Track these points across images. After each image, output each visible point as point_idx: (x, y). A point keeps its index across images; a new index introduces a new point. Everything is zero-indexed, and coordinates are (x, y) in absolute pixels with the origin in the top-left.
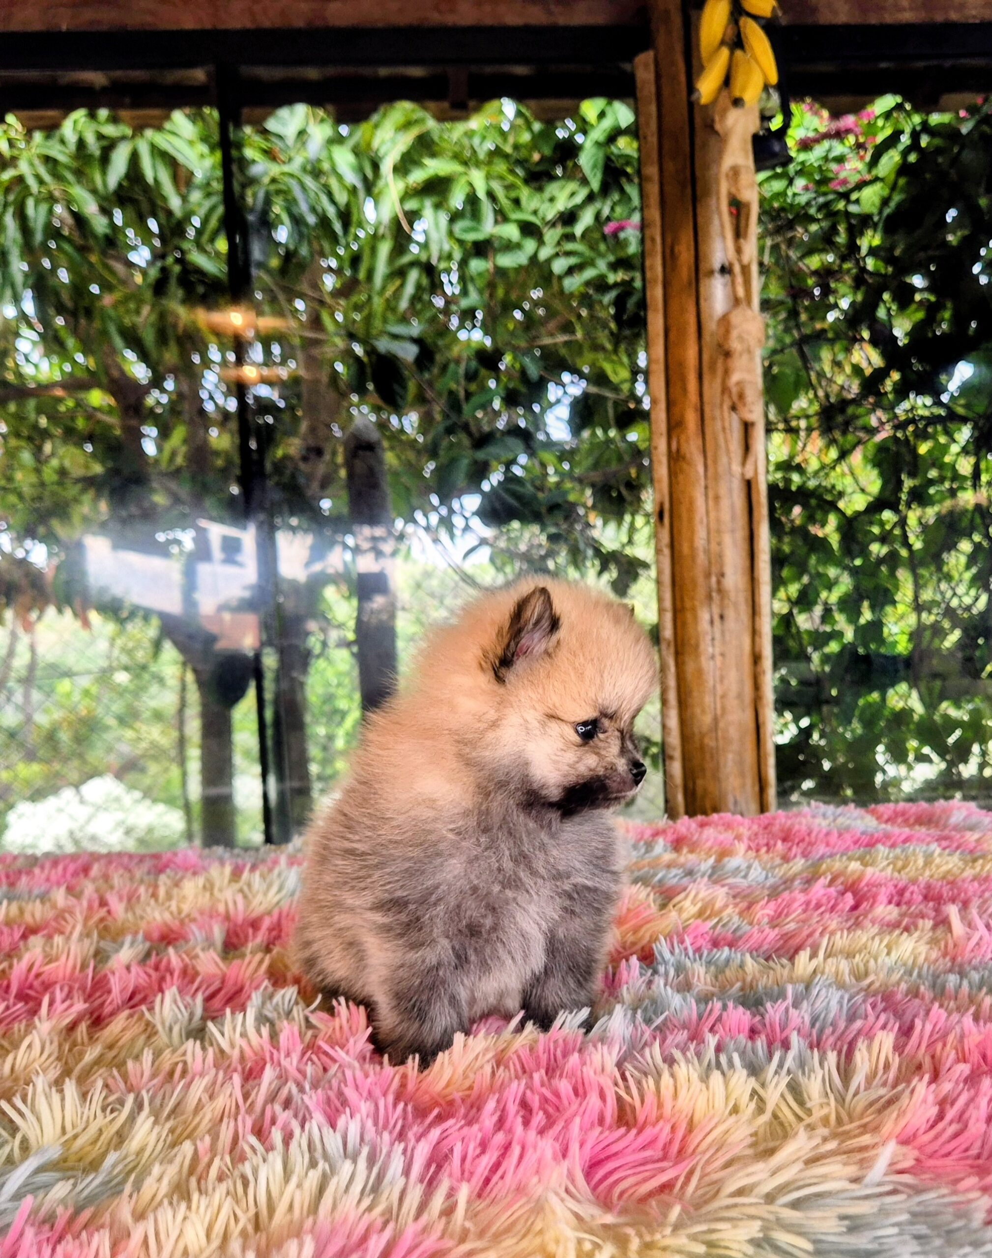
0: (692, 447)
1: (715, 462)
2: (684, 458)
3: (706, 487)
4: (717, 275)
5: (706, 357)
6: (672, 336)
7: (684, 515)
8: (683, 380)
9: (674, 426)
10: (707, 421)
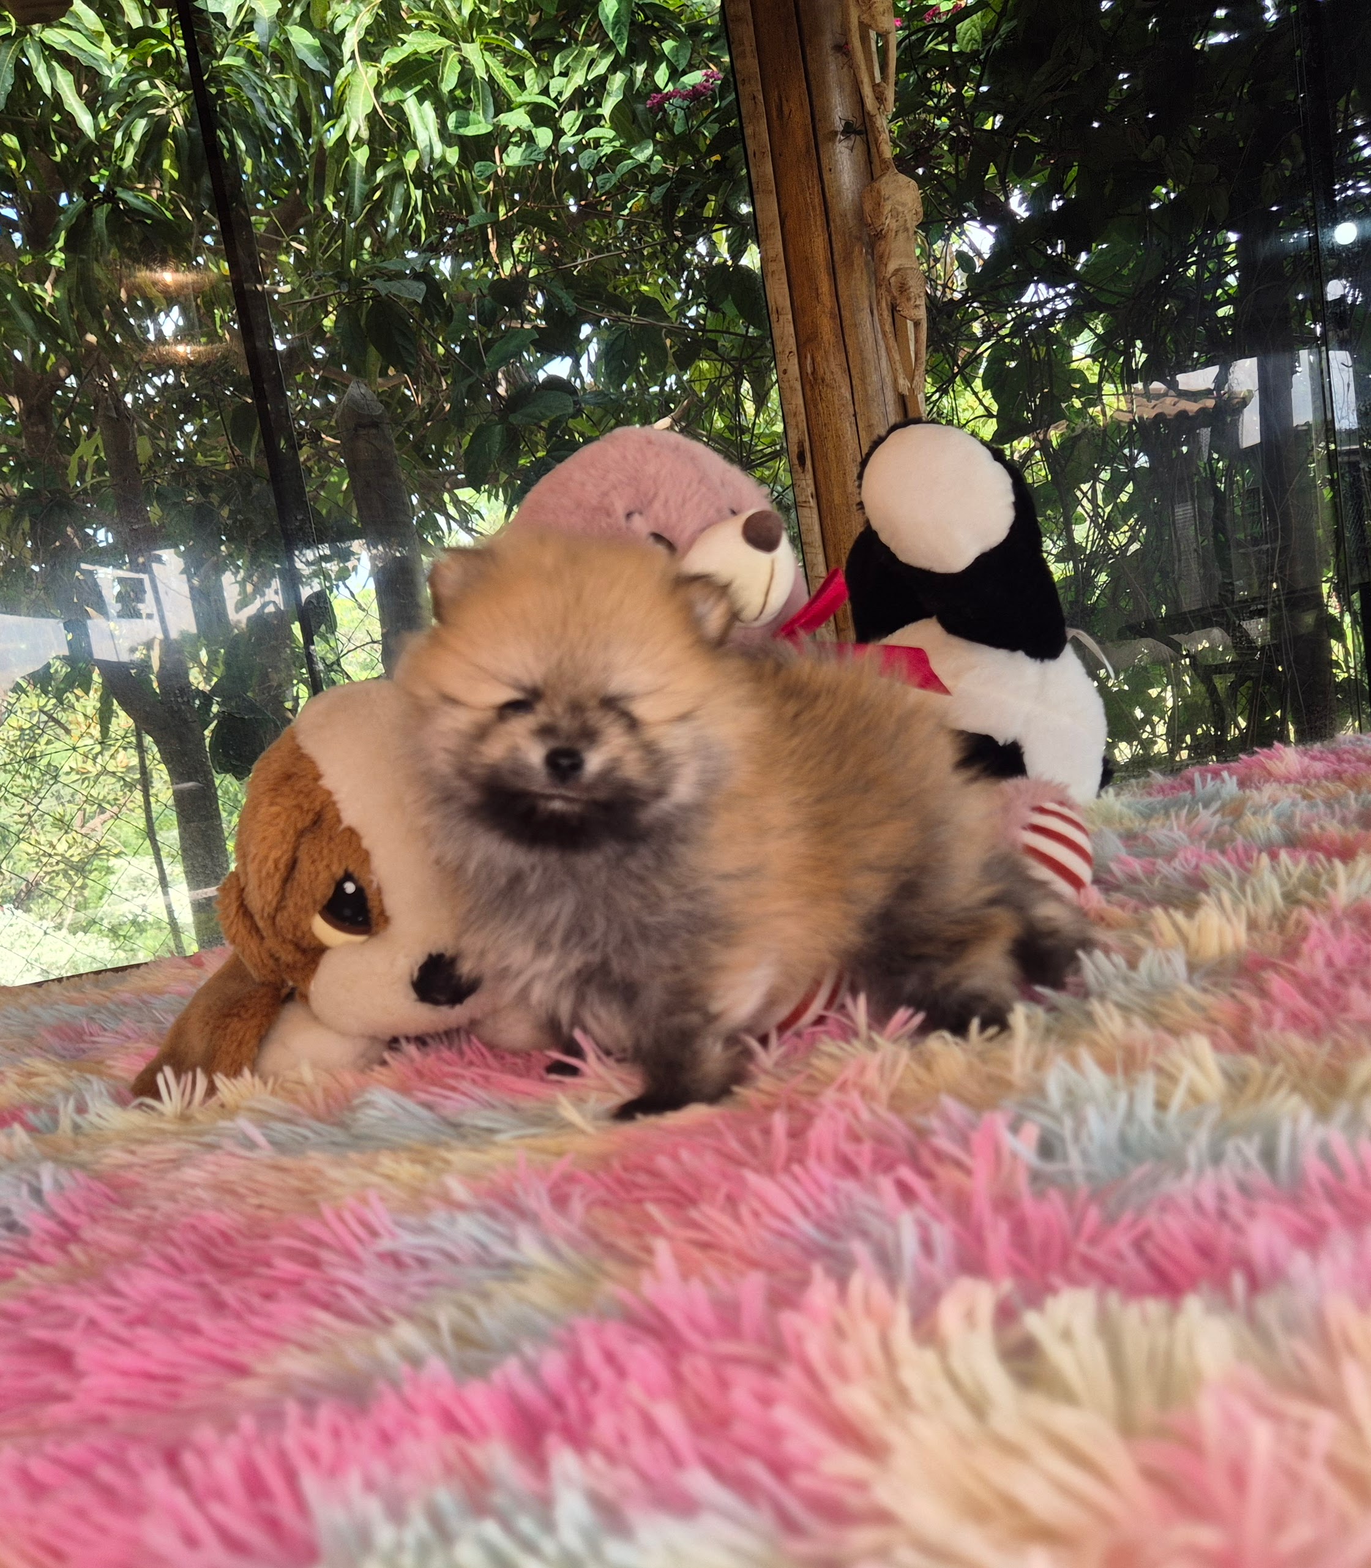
0: (832, 367)
1: (863, 380)
2: (823, 380)
3: (855, 415)
4: (840, 137)
5: (837, 246)
6: (790, 224)
7: (832, 456)
8: (812, 278)
9: (806, 341)
10: (846, 331)
